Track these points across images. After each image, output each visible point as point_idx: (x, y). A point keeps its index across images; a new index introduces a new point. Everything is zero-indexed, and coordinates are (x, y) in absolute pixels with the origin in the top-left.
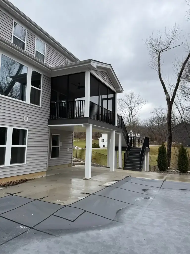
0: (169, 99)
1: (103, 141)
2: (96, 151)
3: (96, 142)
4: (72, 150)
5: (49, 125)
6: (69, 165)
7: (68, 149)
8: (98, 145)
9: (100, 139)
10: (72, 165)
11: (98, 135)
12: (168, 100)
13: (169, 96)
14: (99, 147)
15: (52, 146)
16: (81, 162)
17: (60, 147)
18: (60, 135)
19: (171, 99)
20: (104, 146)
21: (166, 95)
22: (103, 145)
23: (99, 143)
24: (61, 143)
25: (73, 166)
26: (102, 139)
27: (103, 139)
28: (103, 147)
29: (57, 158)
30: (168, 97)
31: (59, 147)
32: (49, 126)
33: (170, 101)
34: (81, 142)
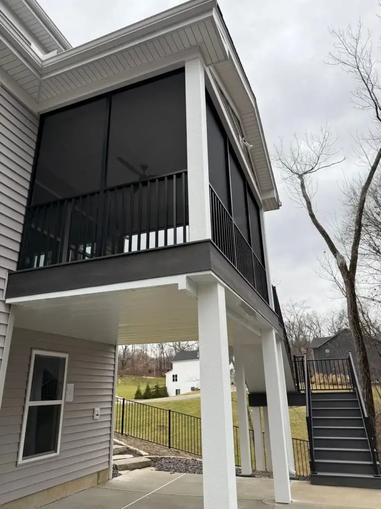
0: (346, 266)
1: (176, 380)
2: (163, 407)
3: (159, 384)
4: (110, 412)
5: (9, 301)
6: (101, 478)
7: (97, 410)
8: (165, 389)
9: (169, 376)
10: (111, 476)
11: (163, 367)
12: (342, 267)
13: (342, 258)
14: (166, 395)
15: (29, 403)
16: (141, 455)
17: (66, 403)
18: (66, 356)
19: (348, 265)
20: (178, 392)
21: (335, 256)
22: (177, 390)
23: (167, 386)
24: (71, 386)
25: (115, 479)
26: (173, 376)
27: (176, 376)
28: (177, 394)
29: (53, 455)
30: (341, 260)
31: (60, 406)
32: (10, 305)
33: (348, 268)
34: (125, 384)
